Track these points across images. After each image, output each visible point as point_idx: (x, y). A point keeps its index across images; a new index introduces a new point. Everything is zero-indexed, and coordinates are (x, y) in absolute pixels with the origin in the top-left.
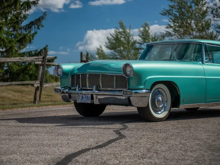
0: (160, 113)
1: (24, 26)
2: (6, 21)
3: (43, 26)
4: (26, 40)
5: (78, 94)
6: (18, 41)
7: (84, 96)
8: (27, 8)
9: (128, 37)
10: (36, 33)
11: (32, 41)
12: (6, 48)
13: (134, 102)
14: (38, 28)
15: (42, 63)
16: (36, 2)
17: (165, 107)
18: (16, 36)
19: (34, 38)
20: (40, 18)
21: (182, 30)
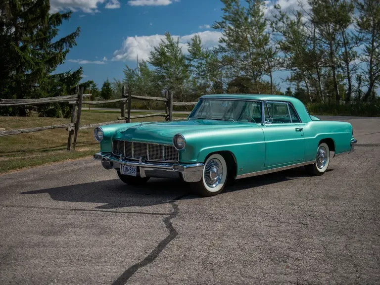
0: (214, 185)
1: (54, 44)
2: (31, 37)
3: (76, 45)
4: (56, 61)
5: (121, 164)
6: (46, 62)
7: (129, 168)
8: (57, 21)
9: (176, 51)
10: (67, 51)
11: (63, 61)
12: (32, 70)
13: (185, 177)
14: (71, 47)
15: (77, 102)
16: (67, 15)
17: (220, 180)
18: (44, 57)
19: (66, 57)
20: (72, 34)
21: (237, 45)
